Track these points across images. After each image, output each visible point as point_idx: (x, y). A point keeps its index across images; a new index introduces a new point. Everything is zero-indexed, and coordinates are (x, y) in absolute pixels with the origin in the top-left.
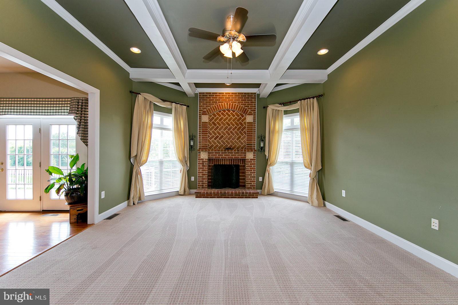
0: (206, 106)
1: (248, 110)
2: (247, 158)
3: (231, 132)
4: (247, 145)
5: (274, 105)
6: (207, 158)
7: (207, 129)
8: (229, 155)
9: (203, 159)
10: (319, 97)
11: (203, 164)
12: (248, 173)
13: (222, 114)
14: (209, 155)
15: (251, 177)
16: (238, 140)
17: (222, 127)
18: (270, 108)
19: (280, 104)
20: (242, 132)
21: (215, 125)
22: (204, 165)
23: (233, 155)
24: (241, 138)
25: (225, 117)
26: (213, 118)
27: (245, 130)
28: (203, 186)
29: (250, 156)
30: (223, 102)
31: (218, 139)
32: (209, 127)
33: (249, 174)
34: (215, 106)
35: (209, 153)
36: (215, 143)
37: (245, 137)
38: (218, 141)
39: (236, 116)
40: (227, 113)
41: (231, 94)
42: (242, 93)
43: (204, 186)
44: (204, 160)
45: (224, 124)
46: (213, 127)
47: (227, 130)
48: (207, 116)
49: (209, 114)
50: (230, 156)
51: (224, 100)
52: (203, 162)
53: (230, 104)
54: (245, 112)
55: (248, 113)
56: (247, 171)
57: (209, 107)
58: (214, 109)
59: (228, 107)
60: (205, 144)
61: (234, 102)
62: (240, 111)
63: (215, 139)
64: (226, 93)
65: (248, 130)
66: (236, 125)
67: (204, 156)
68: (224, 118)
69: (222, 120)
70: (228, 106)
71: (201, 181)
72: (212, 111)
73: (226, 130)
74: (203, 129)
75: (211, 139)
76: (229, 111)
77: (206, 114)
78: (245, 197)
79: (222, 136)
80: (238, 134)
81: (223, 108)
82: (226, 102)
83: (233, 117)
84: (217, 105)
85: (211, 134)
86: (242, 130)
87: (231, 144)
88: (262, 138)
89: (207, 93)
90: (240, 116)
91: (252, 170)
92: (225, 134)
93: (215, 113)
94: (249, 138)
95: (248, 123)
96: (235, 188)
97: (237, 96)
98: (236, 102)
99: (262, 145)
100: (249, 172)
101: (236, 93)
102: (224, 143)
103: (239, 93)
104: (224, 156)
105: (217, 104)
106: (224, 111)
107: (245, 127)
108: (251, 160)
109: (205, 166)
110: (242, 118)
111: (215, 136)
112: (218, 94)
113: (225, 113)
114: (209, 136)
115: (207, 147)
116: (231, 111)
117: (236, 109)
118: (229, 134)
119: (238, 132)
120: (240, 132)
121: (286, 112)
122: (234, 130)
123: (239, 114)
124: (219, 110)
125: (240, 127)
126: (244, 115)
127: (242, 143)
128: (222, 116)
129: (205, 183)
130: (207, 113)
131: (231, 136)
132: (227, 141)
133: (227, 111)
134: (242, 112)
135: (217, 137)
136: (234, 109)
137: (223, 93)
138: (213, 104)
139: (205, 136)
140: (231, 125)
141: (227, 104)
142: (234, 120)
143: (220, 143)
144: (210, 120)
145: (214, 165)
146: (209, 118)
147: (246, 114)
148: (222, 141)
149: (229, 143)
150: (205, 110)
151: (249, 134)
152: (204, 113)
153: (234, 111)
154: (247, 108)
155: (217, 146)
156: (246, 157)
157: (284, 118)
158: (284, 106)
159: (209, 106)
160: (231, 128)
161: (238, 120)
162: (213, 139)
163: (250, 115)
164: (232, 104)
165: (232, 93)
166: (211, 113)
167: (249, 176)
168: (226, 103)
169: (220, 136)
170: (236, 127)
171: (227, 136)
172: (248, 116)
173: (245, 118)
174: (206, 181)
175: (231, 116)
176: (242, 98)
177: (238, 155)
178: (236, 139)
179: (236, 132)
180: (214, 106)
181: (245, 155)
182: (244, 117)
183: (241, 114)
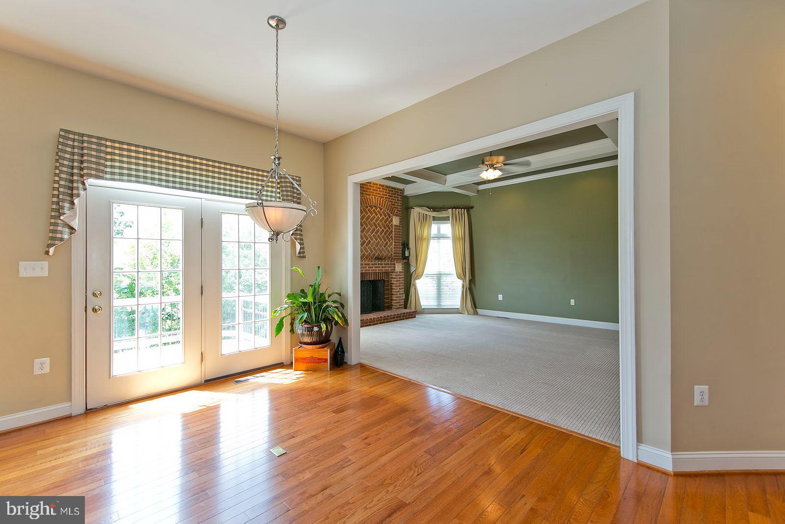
1: (395, 210)
3: (379, 236)
4: (394, 253)
5: (420, 207)
8: (380, 267)
10: (469, 208)
12: (396, 289)
13: (369, 211)
15: (399, 294)
16: (385, 248)
17: (369, 229)
18: (416, 210)
19: (429, 208)
23: (382, 267)
24: (388, 244)
25: (372, 216)
27: (392, 235)
29: (399, 267)
30: (371, 195)
31: (365, 245)
33: (398, 290)
37: (392, 243)
38: (365, 249)
39: (383, 216)
40: (374, 210)
53: (378, 199)
54: (392, 211)
55: (395, 213)
56: (396, 286)
62: (387, 210)
66: (383, 228)
69: (369, 220)
79: (370, 242)
80: (385, 240)
82: (374, 195)
83: (380, 217)
86: (389, 235)
87: (378, 252)
88: (406, 245)
90: (388, 216)
91: (400, 286)
94: (396, 245)
95: (394, 226)
97: (384, 189)
98: (384, 198)
99: (407, 254)
100: (398, 288)
101: (383, 186)
102: (372, 251)
103: (387, 186)
104: (374, 268)
106: (371, 207)
107: (392, 231)
108: (400, 272)
110: (389, 219)
113: (372, 211)
116: (378, 209)
117: (384, 206)
118: (376, 239)
119: (385, 237)
120: (387, 237)
121: (434, 219)
122: (381, 233)
123: (386, 213)
124: (366, 205)
125: (387, 231)
126: (391, 215)
127: (389, 252)
128: (369, 213)
131: (379, 242)
132: (374, 248)
133: (374, 208)
134: (389, 211)
135: (364, 242)
136: (382, 206)
137: (371, 183)
140: (378, 227)
141: (375, 198)
142: (381, 221)
147: (393, 214)
148: (369, 248)
149: (376, 251)
151: (396, 240)
153: (381, 209)
154: (394, 206)
156: (395, 270)
157: (433, 225)
158: (433, 211)
160: (378, 231)
161: (385, 222)
163: (396, 215)
164: (380, 199)
165: (380, 185)
170: (383, 230)
171: (374, 242)
172: (395, 217)
173: (392, 220)
175: (379, 215)
176: (389, 193)
177: (388, 267)
178: (383, 246)
179: (383, 237)
181: (395, 267)
182: (391, 218)
183: (388, 214)
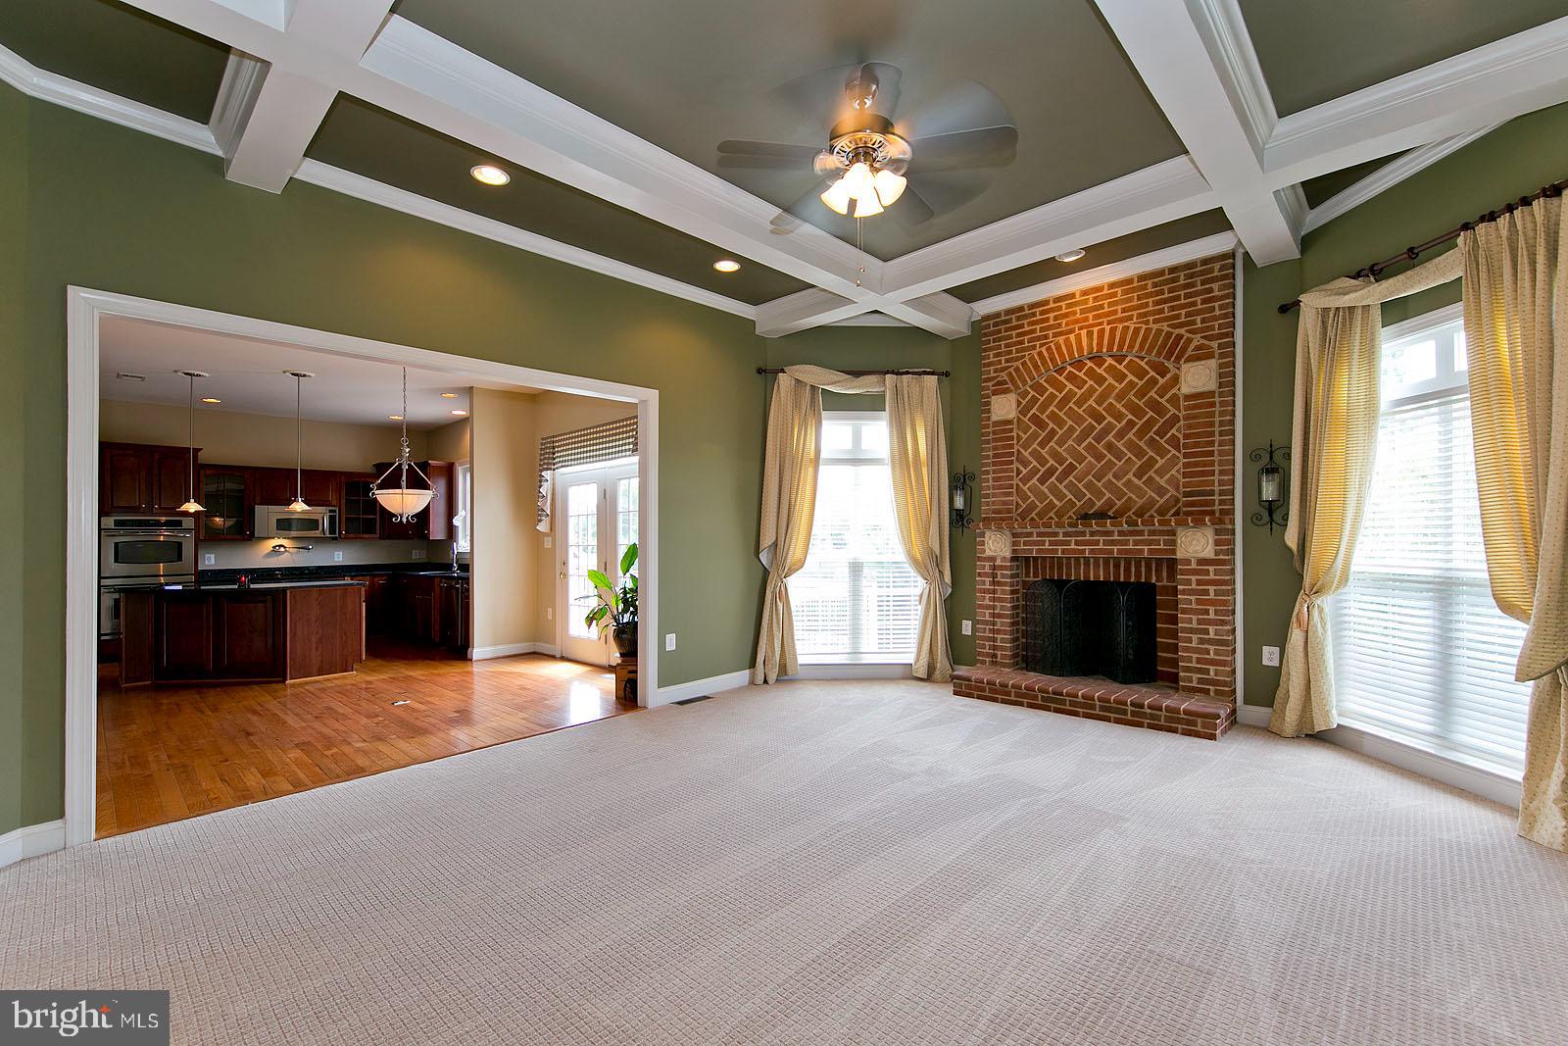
0: (1007, 361)
1: (1190, 341)
2: (1179, 555)
3: (1110, 447)
4: (1186, 494)
5: (1328, 286)
6: (1008, 554)
7: (1012, 446)
8: (1097, 543)
9: (992, 559)
11: (994, 576)
12: (1187, 621)
13: (1071, 377)
14: (1014, 544)
15: (1201, 641)
16: (1140, 478)
17: (1071, 429)
18: (1311, 303)
19: (1357, 276)
20: (1162, 441)
21: (1041, 425)
22: (999, 579)
23: (1113, 543)
24: (1157, 466)
25: (1083, 390)
26: (1034, 400)
27: (1173, 431)
28: (995, 656)
29: (1195, 544)
30: (1072, 331)
31: (1053, 479)
32: (1019, 438)
33: (1194, 625)
34: (1040, 354)
35: (1014, 535)
36: (1041, 497)
37: (1174, 461)
38: (1053, 489)
39: (1131, 377)
40: (1091, 373)
41: (1105, 292)
42: (1161, 273)
43: (999, 659)
44: (998, 563)
45: (1079, 420)
46: (1035, 436)
47: (1090, 439)
48: (1012, 397)
49: (1017, 388)
50: (1101, 546)
51: (1077, 321)
52: (994, 568)
53: (1101, 332)
54: (1175, 350)
55: (1189, 352)
56: (1184, 611)
57: (1018, 364)
58: (1036, 367)
59: (1095, 346)
60: (1005, 503)
61: (1121, 320)
62: (1149, 352)
63: (1042, 481)
64: (1085, 293)
65: (1190, 427)
66: (1130, 417)
67: (996, 545)
68: (1079, 392)
69: (1071, 404)
70: (1095, 342)
71: (989, 639)
72: (1029, 373)
73: (1087, 441)
74: (995, 448)
75: (1025, 480)
76: (1098, 359)
77: (1006, 391)
78: (1151, 727)
79: (1071, 468)
80: (1139, 454)
81: (1071, 353)
82: (1086, 327)
83: (1117, 384)
84: (1049, 349)
85: (1025, 464)
86: (1161, 433)
87: (1108, 495)
88: (1272, 462)
89: (1009, 312)
90: (1152, 373)
91: (1207, 612)
92: (1081, 459)
93: (1042, 381)
94: (1196, 464)
95: (1188, 397)
96: (1124, 682)
97: (1133, 290)
98: (1130, 318)
99: (1270, 493)
100: (1194, 618)
101: (1129, 281)
102: (1079, 495)
103: (1142, 277)
104: (1073, 546)
105: (1045, 344)
106: (1078, 364)
107: (1175, 419)
108: (1202, 561)
109: (999, 584)
110: (1161, 381)
111: (1043, 470)
112: (1052, 305)
113: (1081, 374)
114: (1019, 472)
115: (1009, 511)
116: (1110, 361)
117: (1131, 347)
118: (1099, 457)
119: (1141, 444)
120: (1152, 442)
122: (1120, 435)
123: (1143, 364)
124: (1055, 364)
125: (1150, 423)
126: (1169, 364)
127: (1161, 491)
128: (1070, 386)
129: (1002, 648)
130: (1010, 385)
131: (1110, 465)
132: (1089, 486)
133: (1090, 364)
134: (1159, 354)
135: (1051, 472)
136: (1120, 348)
137: (1073, 295)
138: (1034, 347)
139: (1006, 471)
140: (1109, 419)
141: (1090, 334)
142: (1120, 397)
143: (1060, 496)
144: (1023, 412)
145: (1044, 579)
146: (1019, 403)
147: (1178, 359)
148: (1071, 487)
149: (1099, 494)
150: (1004, 376)
151: (1196, 445)
152: (1001, 389)
153: (1120, 359)
154: (1182, 331)
155: (1051, 505)
156: (1174, 552)
157: (1383, 346)
158: (1377, 281)
159: (1017, 359)
160: (1106, 431)
161: (1141, 394)
162: (1034, 480)
163: (1198, 358)
164: (1113, 331)
165: (1112, 285)
166: (1024, 382)
167: (1195, 637)
168: (1084, 332)
169: (1060, 469)
170: (1131, 424)
171: (1091, 466)
172: (1190, 364)
173: (1176, 380)
174: (1004, 641)
175: (1111, 380)
176: (1157, 293)
177: (1136, 543)
178: (1130, 475)
179: (1131, 445)
180: (1034, 353)
181: (1174, 543)
182: (1169, 376)
183: (1154, 366)
